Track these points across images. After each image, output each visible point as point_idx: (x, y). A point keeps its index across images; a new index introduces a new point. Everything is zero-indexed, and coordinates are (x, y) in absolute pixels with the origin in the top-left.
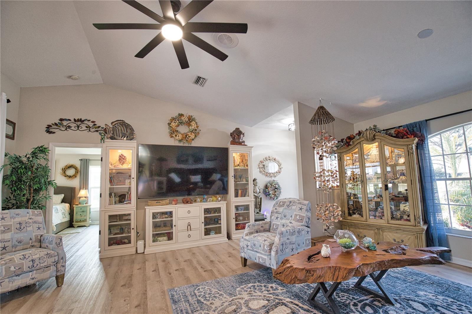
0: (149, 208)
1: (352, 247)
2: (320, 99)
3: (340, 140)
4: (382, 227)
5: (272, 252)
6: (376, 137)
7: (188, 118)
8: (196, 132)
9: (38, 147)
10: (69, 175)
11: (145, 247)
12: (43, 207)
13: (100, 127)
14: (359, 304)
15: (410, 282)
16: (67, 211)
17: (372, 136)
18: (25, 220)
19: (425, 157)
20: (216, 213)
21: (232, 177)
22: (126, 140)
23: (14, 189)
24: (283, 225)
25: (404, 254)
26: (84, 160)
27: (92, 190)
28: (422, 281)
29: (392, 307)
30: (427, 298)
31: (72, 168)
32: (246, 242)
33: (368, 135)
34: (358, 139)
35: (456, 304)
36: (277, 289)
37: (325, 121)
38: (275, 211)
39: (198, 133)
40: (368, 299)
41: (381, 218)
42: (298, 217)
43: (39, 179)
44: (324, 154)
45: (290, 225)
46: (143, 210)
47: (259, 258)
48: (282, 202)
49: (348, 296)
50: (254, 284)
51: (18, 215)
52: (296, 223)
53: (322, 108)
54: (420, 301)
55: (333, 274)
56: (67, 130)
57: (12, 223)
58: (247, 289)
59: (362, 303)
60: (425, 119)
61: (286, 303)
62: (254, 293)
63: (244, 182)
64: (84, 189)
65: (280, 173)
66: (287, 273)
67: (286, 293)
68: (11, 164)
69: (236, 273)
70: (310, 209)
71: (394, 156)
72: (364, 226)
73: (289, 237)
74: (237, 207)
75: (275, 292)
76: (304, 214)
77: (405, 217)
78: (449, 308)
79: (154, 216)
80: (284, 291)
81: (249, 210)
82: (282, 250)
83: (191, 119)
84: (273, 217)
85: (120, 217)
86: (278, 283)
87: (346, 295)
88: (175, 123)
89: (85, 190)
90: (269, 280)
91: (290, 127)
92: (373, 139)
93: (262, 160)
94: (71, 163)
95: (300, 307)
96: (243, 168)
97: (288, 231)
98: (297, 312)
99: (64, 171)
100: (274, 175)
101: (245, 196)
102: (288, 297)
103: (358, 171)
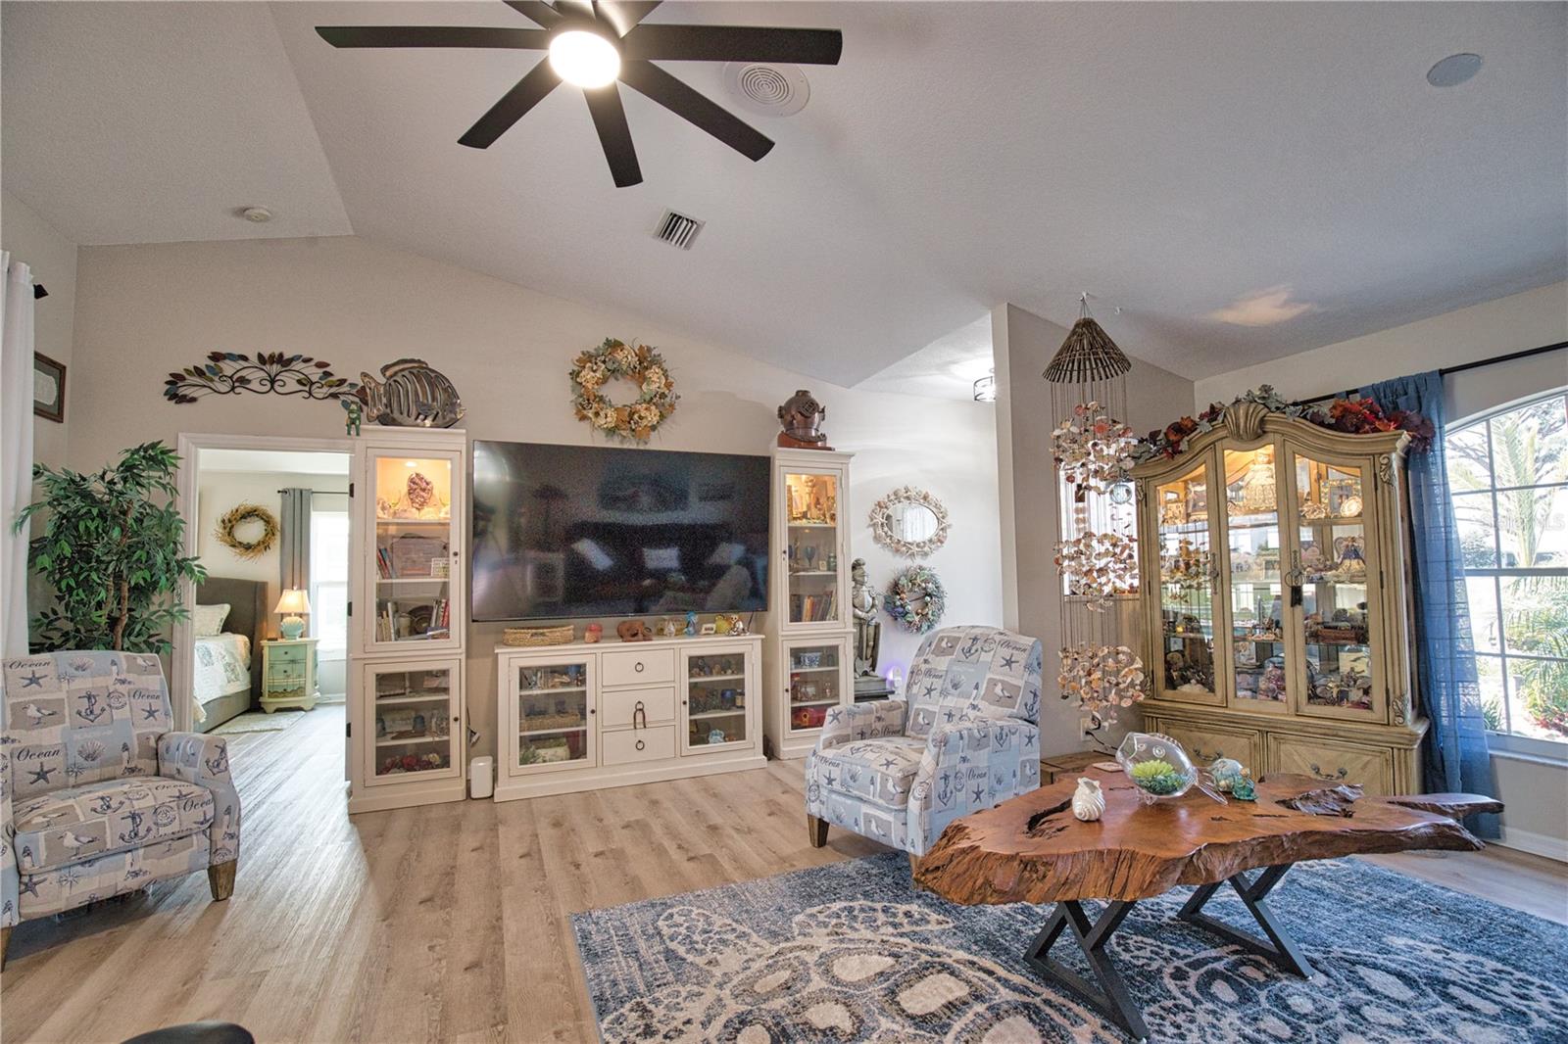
0: (509, 653)
1: (1176, 790)
2: (1084, 295)
3: (1146, 436)
4: (1276, 728)
5: (911, 799)
6: (1269, 427)
7: (636, 355)
8: (664, 404)
9: (141, 447)
10: (245, 543)
11: (495, 779)
12: (161, 645)
13: (345, 381)
14: (1190, 974)
15: (1362, 907)
16: (239, 658)
17: (1254, 422)
18: (104, 685)
19: (1431, 496)
20: (730, 671)
21: (783, 555)
22: (431, 427)
23: (68, 584)
24: (950, 715)
25: (1348, 815)
26: (292, 492)
27: (321, 590)
28: (1401, 904)
29: (1299, 985)
30: (1417, 959)
31: (257, 519)
32: (825, 769)
33: (1242, 421)
34: (1206, 433)
35: (1510, 977)
36: (924, 920)
37: (1095, 371)
38: (924, 667)
39: (672, 406)
40: (1222, 957)
41: (1275, 698)
42: (998, 690)
43: (148, 553)
44: (1092, 482)
45: (972, 714)
46: (489, 661)
47: (868, 819)
48: (946, 640)
49: (1158, 946)
50: (851, 904)
51: (81, 668)
52: (993, 708)
53: (1088, 324)
54: (1393, 966)
55: (1109, 875)
56: (237, 390)
57: (63, 695)
58: (827, 920)
59: (1203, 970)
60: (1436, 368)
61: (955, 965)
62: (849, 931)
63: (823, 571)
64: (295, 588)
65: (942, 542)
66: (961, 869)
67: (955, 934)
68: (55, 501)
69: (793, 866)
70: (1039, 664)
71: (1326, 490)
72: (1220, 721)
73: (969, 754)
74: (797, 655)
75: (918, 929)
76: (1018, 678)
77: (1355, 695)
78: (1488, 990)
79: (526, 678)
80: (946, 926)
81: (837, 664)
82: (943, 797)
83: (646, 360)
84: (915, 689)
85: (415, 680)
86: (930, 900)
87: (1151, 945)
88: (594, 371)
89: (299, 593)
90: (900, 892)
91: (979, 390)
92: (1257, 435)
93: (882, 497)
94: (252, 502)
95: (999, 979)
96: (819, 524)
97: (965, 733)
98: (990, 994)
99: (228, 529)
100: (923, 549)
101: (823, 618)
102: (961, 946)
103: (1202, 541)
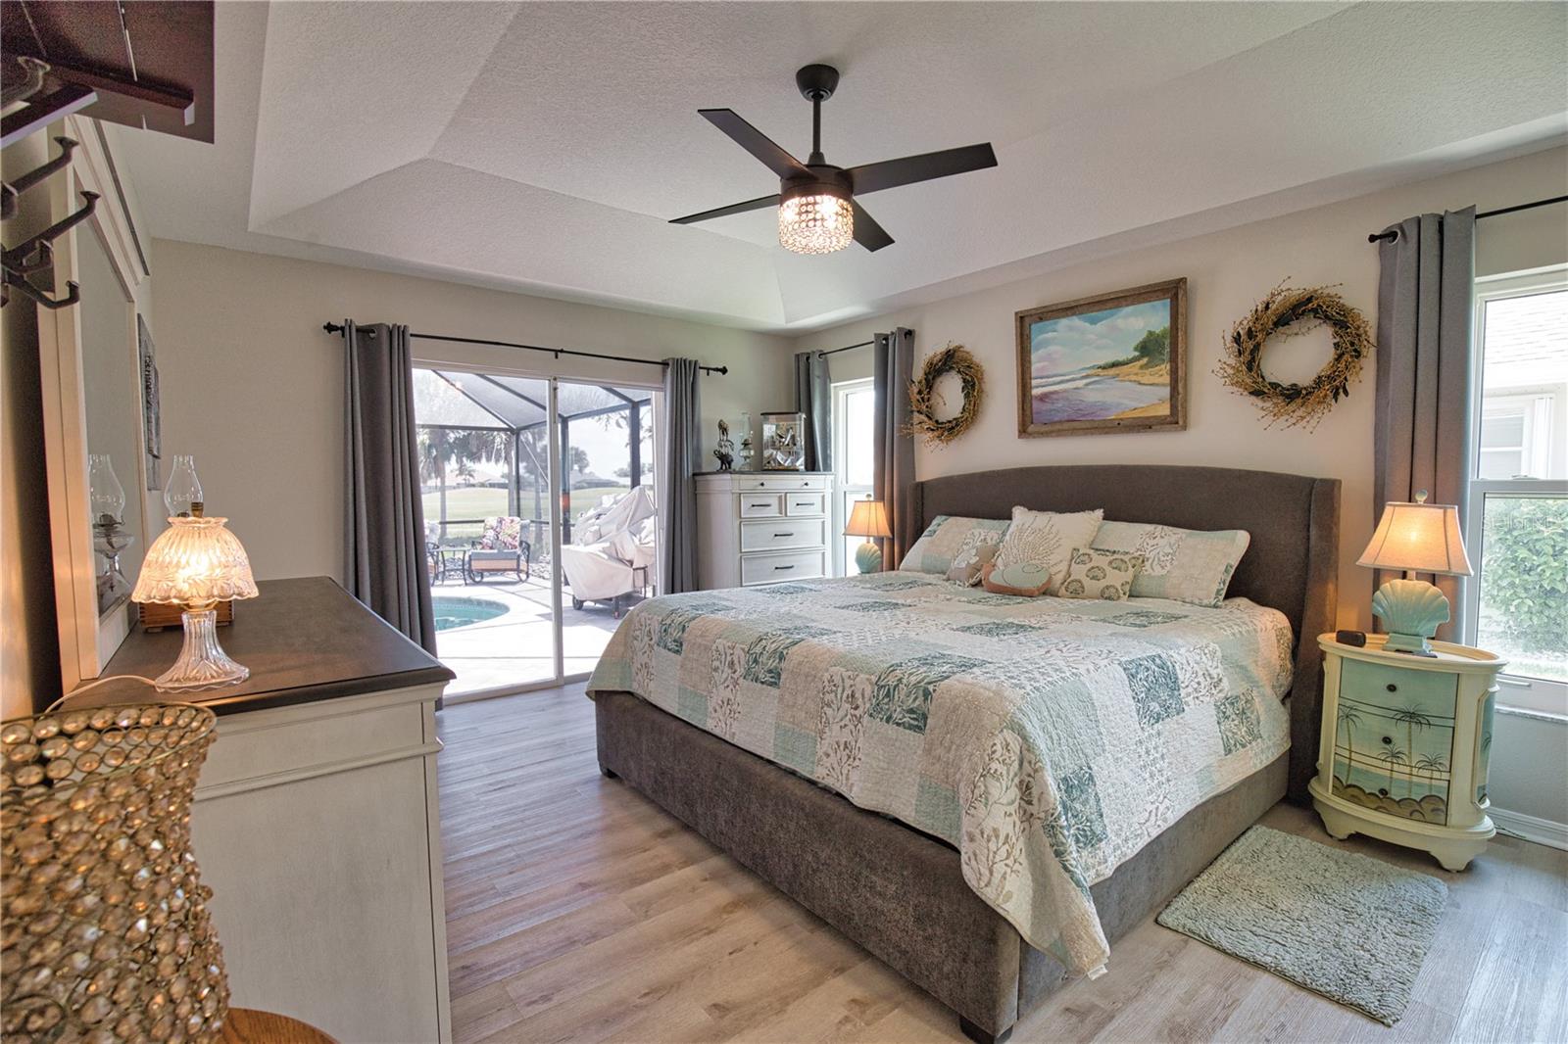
10: (1286, 383)
26: (1412, 233)
27: (1494, 506)
31: (1314, 320)
64: (1421, 498)
89: (1436, 513)
94: (1300, 276)
99: (1247, 356)
